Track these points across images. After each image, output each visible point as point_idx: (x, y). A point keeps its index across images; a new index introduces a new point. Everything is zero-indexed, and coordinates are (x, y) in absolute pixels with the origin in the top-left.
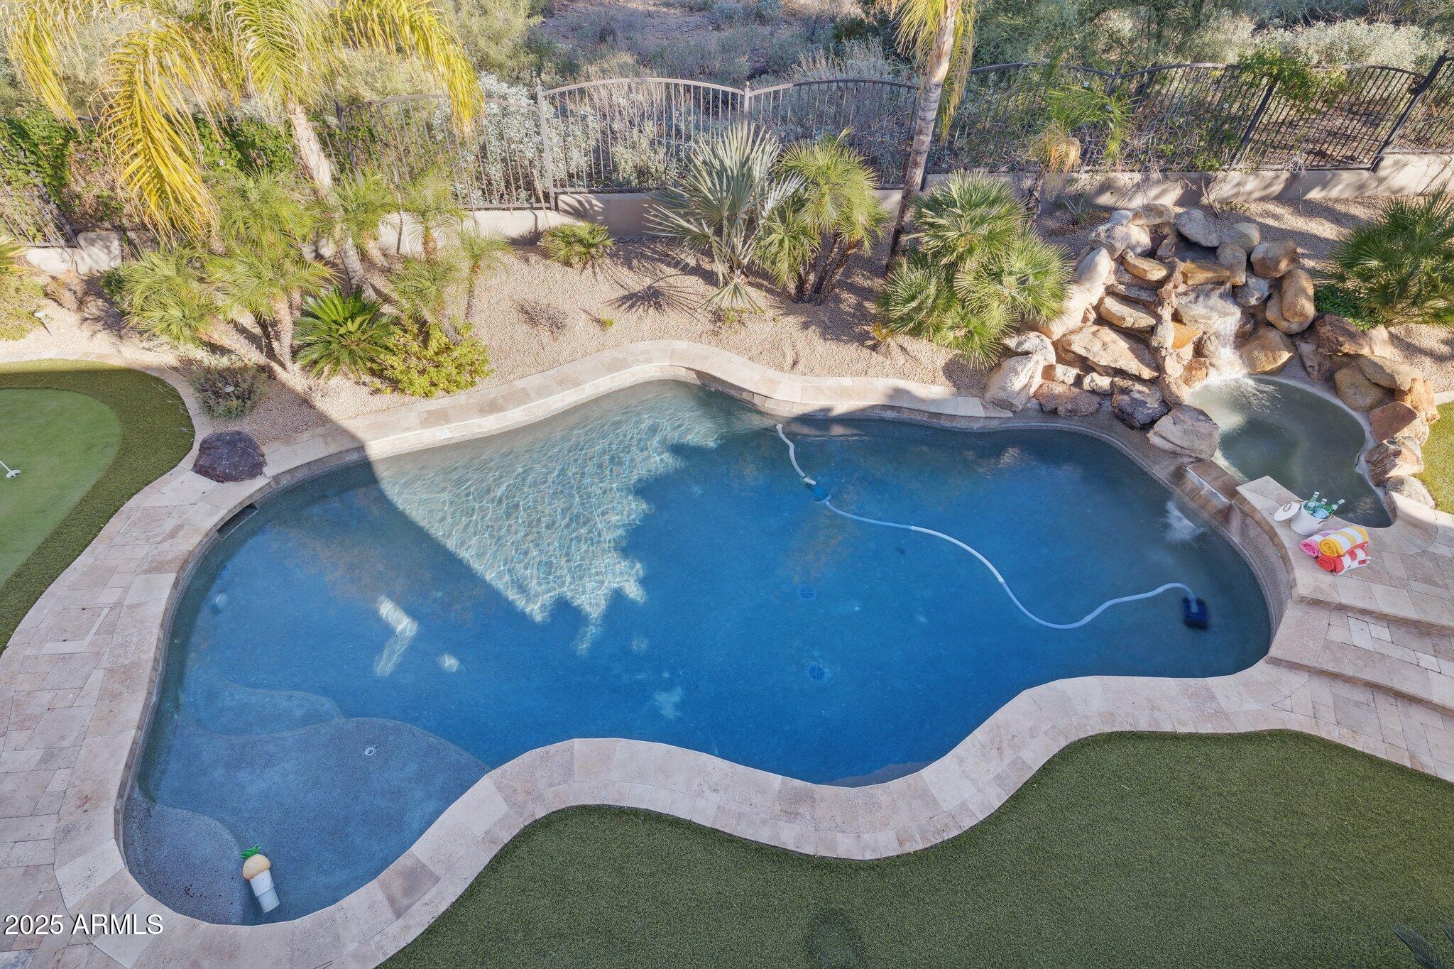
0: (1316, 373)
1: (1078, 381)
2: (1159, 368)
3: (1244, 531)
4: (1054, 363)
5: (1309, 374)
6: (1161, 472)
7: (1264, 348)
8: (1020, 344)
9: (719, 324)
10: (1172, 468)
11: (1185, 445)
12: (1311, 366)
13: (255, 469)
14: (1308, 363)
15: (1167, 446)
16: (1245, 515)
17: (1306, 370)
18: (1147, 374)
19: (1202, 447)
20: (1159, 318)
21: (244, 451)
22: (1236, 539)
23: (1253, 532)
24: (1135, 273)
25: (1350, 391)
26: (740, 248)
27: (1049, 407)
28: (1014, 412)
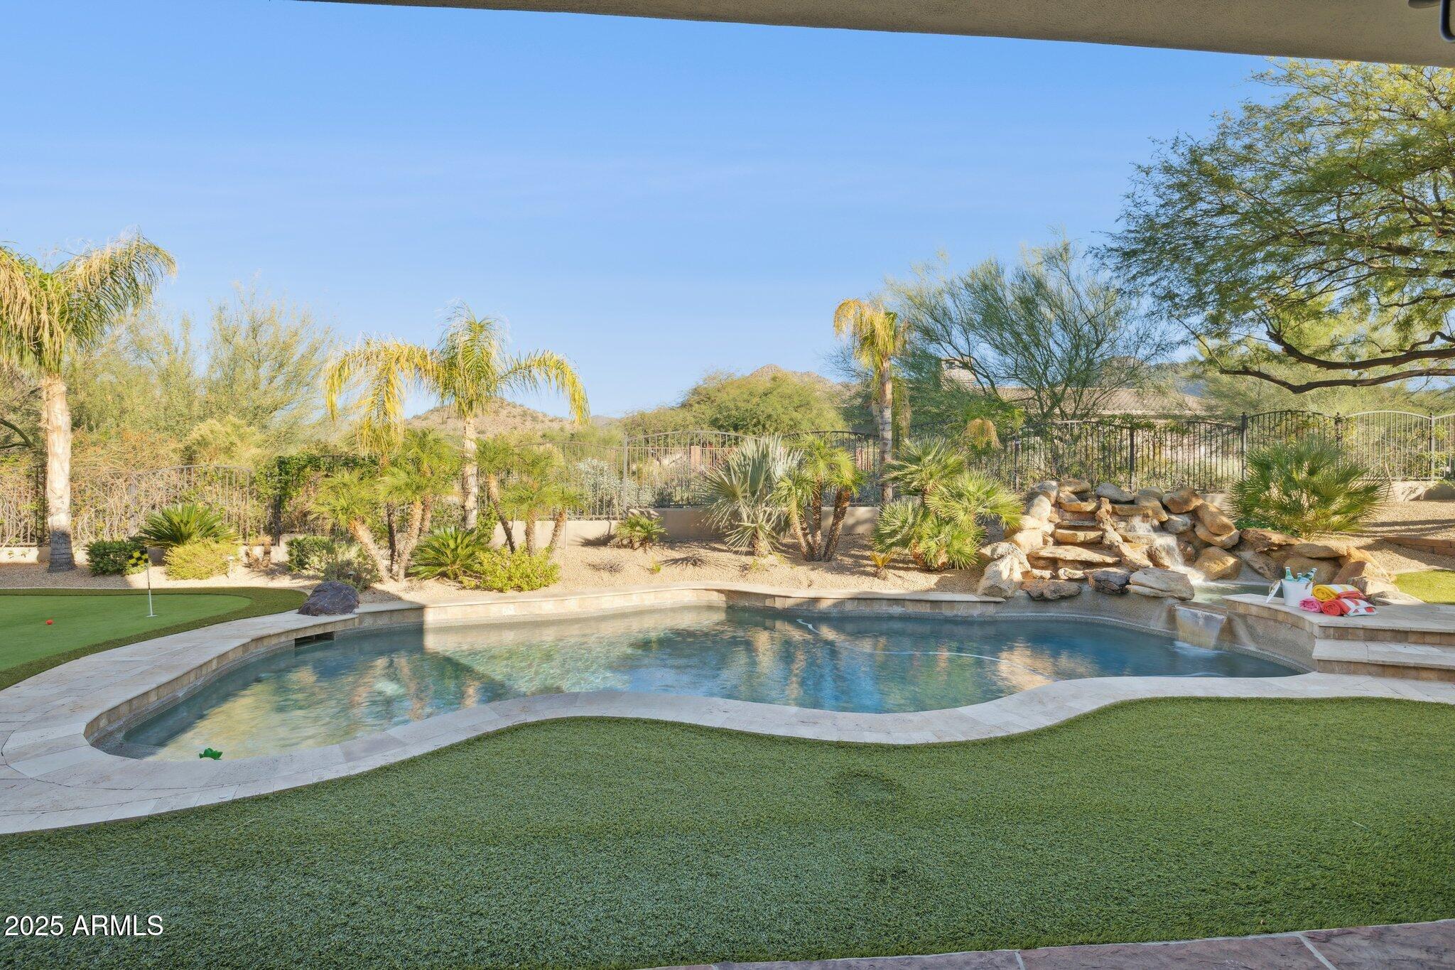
0: (1267, 572)
1: (1055, 577)
2: (1120, 554)
3: (1251, 630)
4: (1030, 569)
5: (1262, 575)
6: (1157, 625)
7: (1211, 559)
8: (994, 551)
9: (746, 572)
10: (1163, 616)
11: (1163, 586)
12: (1260, 568)
13: (349, 608)
14: (1257, 566)
15: (1146, 591)
16: (1244, 617)
17: (1259, 573)
18: (1111, 559)
19: (1179, 587)
20: (1104, 531)
21: (345, 596)
22: (1252, 647)
23: (1260, 630)
24: (1073, 509)
26: (762, 517)
27: (1036, 594)
28: (1006, 598)
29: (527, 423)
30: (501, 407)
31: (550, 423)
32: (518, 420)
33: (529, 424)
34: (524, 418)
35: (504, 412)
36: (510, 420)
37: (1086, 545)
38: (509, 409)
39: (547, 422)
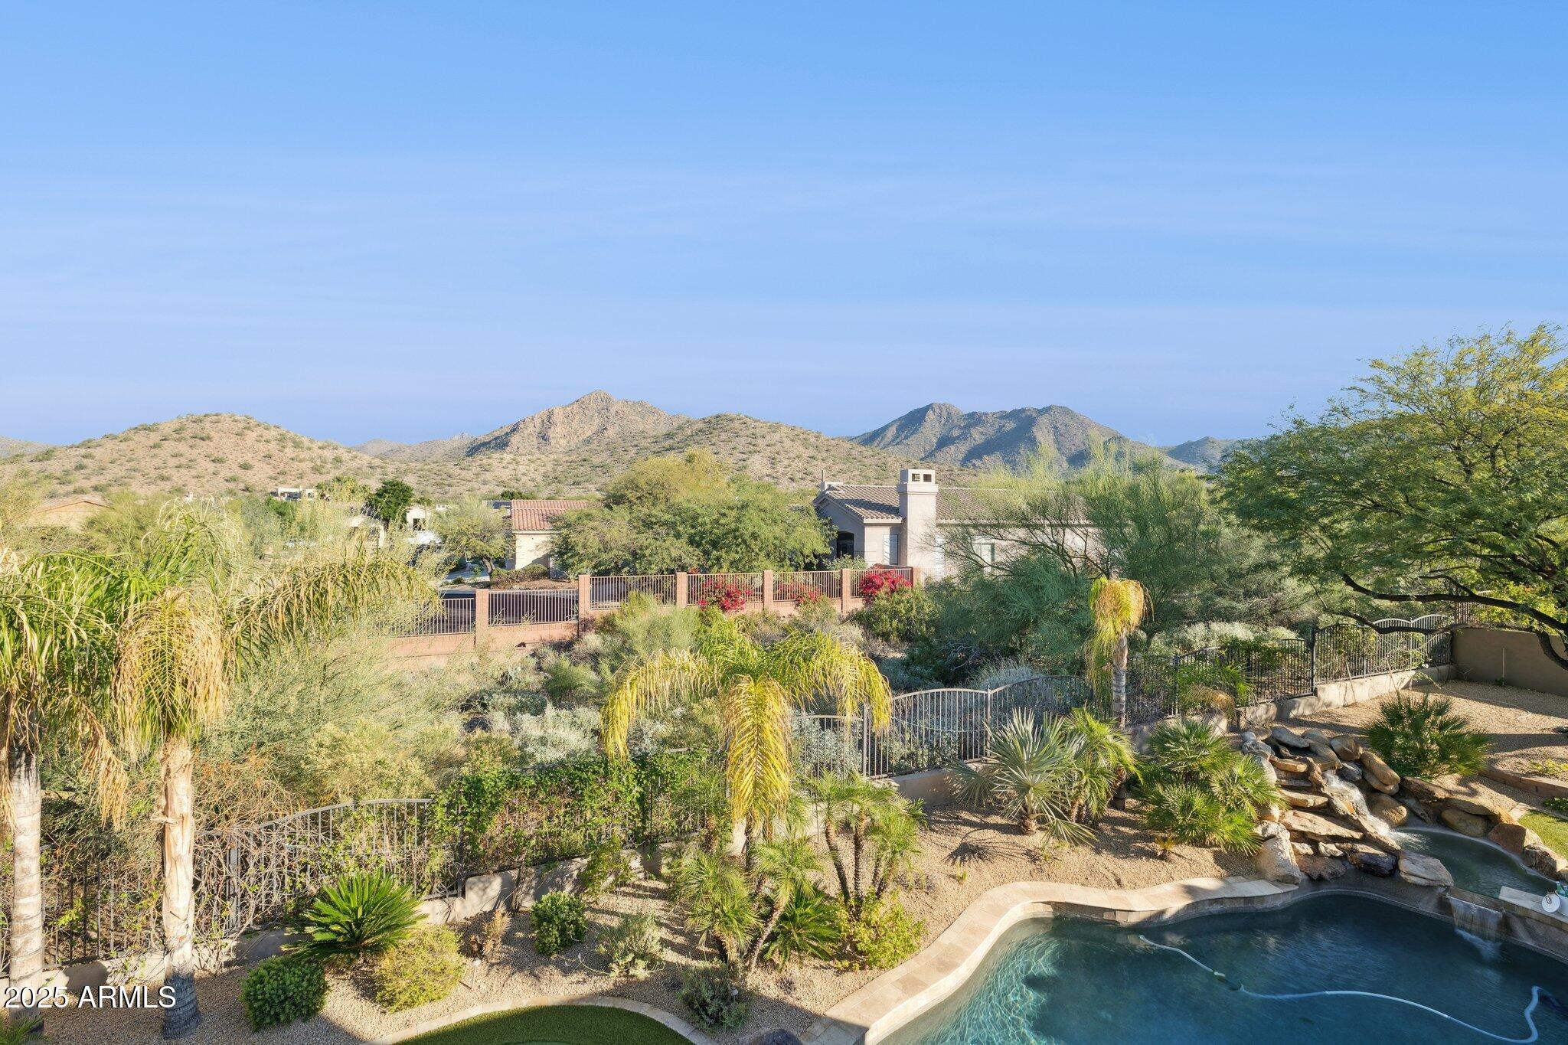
0: (1431, 819)
1: (1316, 852)
2: (1360, 827)
5: (1424, 820)
6: (1427, 907)
7: (1387, 807)
9: (1037, 862)
10: (1434, 901)
11: (1432, 877)
12: (1424, 814)
14: (1421, 812)
16: (1521, 916)
17: (1424, 818)
18: (1357, 835)
22: (1529, 942)
23: (1539, 930)
24: (1287, 769)
25: (1462, 825)
27: (1315, 876)
28: (1296, 884)
29: (286, 450)
30: (248, 428)
31: (320, 451)
32: (273, 446)
33: (290, 451)
34: (282, 444)
35: (251, 436)
36: (261, 446)
37: (1316, 810)
38: (259, 431)
39: (315, 449)
